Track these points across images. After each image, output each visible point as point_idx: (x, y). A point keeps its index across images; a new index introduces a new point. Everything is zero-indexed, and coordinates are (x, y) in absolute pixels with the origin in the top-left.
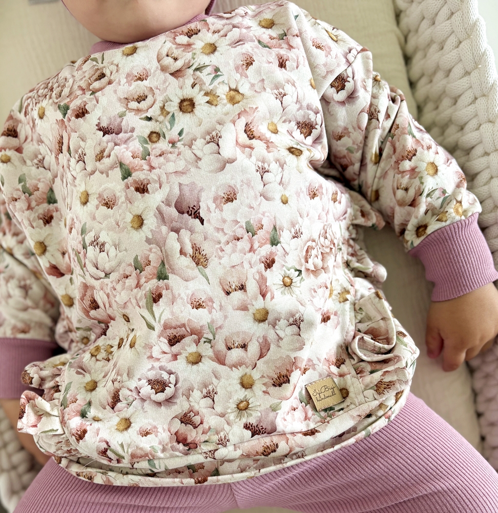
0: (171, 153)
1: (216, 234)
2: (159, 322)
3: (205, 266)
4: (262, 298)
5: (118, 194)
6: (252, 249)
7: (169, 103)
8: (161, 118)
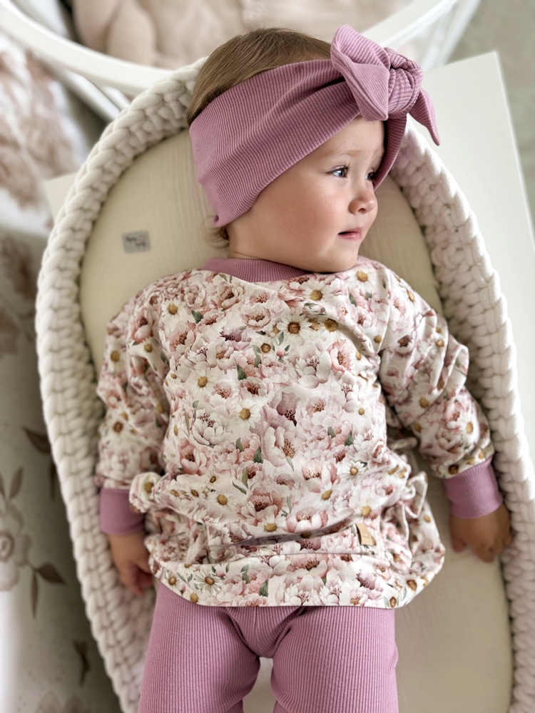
0: (278, 366)
1: (305, 434)
2: (251, 488)
3: (292, 457)
4: (331, 483)
5: (233, 389)
6: (329, 448)
7: (280, 323)
8: (273, 334)
